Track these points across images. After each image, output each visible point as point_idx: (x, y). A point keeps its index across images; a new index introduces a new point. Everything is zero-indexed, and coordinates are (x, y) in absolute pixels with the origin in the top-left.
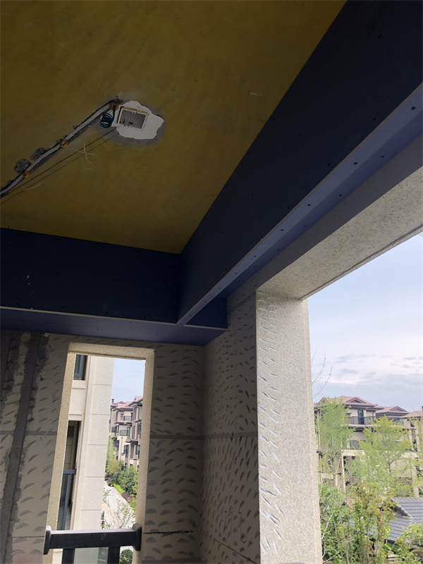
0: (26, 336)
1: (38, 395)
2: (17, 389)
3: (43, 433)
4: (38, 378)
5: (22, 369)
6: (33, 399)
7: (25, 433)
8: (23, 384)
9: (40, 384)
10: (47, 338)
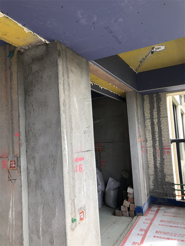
0: (155, 95)
1: (161, 109)
2: (156, 108)
3: (164, 117)
4: (160, 104)
5: (156, 103)
6: (160, 110)
7: (160, 118)
8: (157, 107)
9: (161, 106)
10: (160, 94)
